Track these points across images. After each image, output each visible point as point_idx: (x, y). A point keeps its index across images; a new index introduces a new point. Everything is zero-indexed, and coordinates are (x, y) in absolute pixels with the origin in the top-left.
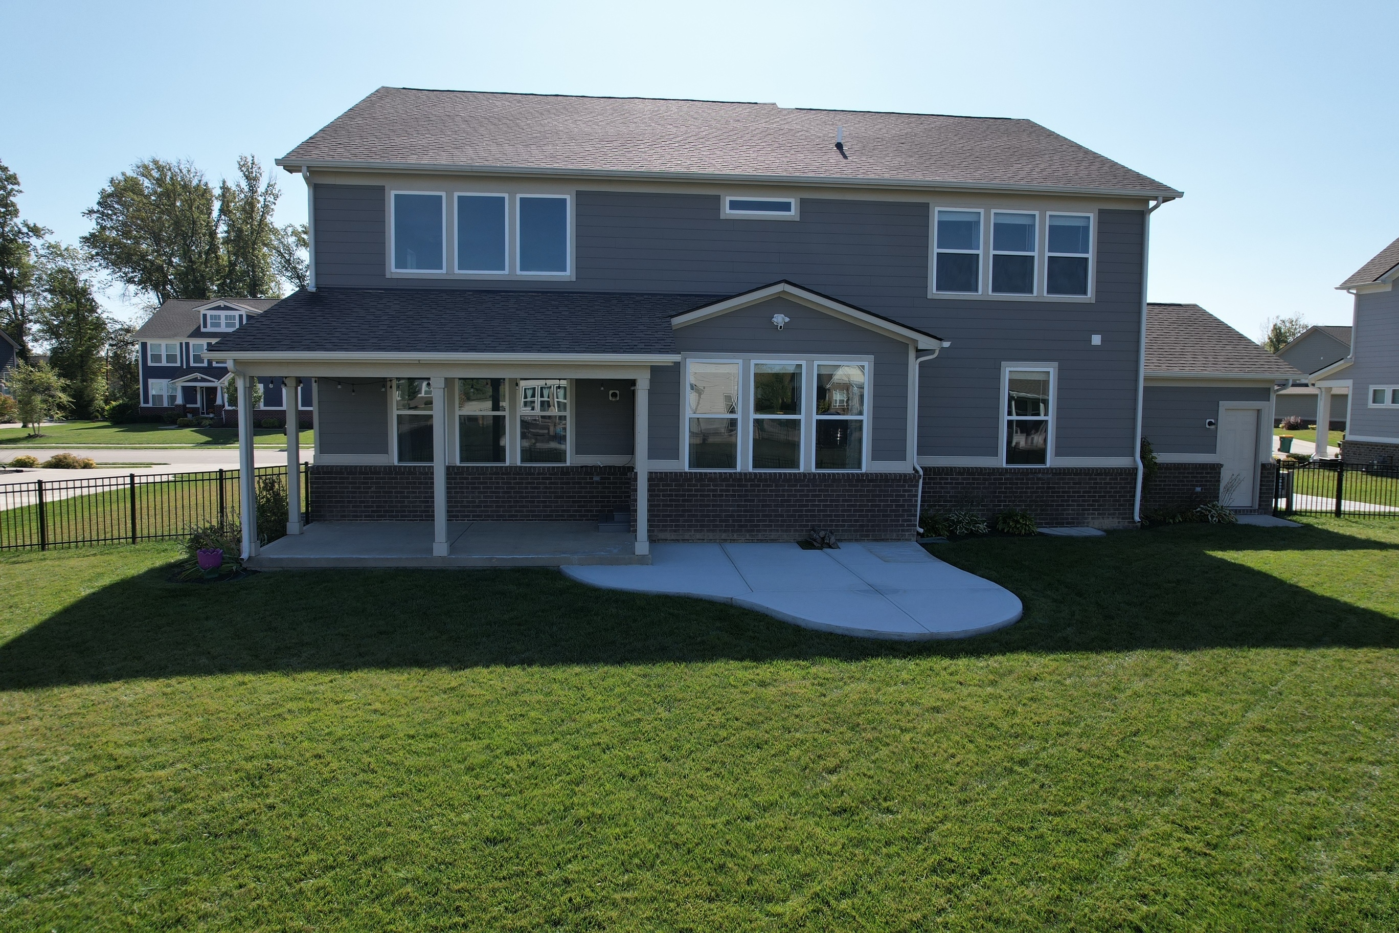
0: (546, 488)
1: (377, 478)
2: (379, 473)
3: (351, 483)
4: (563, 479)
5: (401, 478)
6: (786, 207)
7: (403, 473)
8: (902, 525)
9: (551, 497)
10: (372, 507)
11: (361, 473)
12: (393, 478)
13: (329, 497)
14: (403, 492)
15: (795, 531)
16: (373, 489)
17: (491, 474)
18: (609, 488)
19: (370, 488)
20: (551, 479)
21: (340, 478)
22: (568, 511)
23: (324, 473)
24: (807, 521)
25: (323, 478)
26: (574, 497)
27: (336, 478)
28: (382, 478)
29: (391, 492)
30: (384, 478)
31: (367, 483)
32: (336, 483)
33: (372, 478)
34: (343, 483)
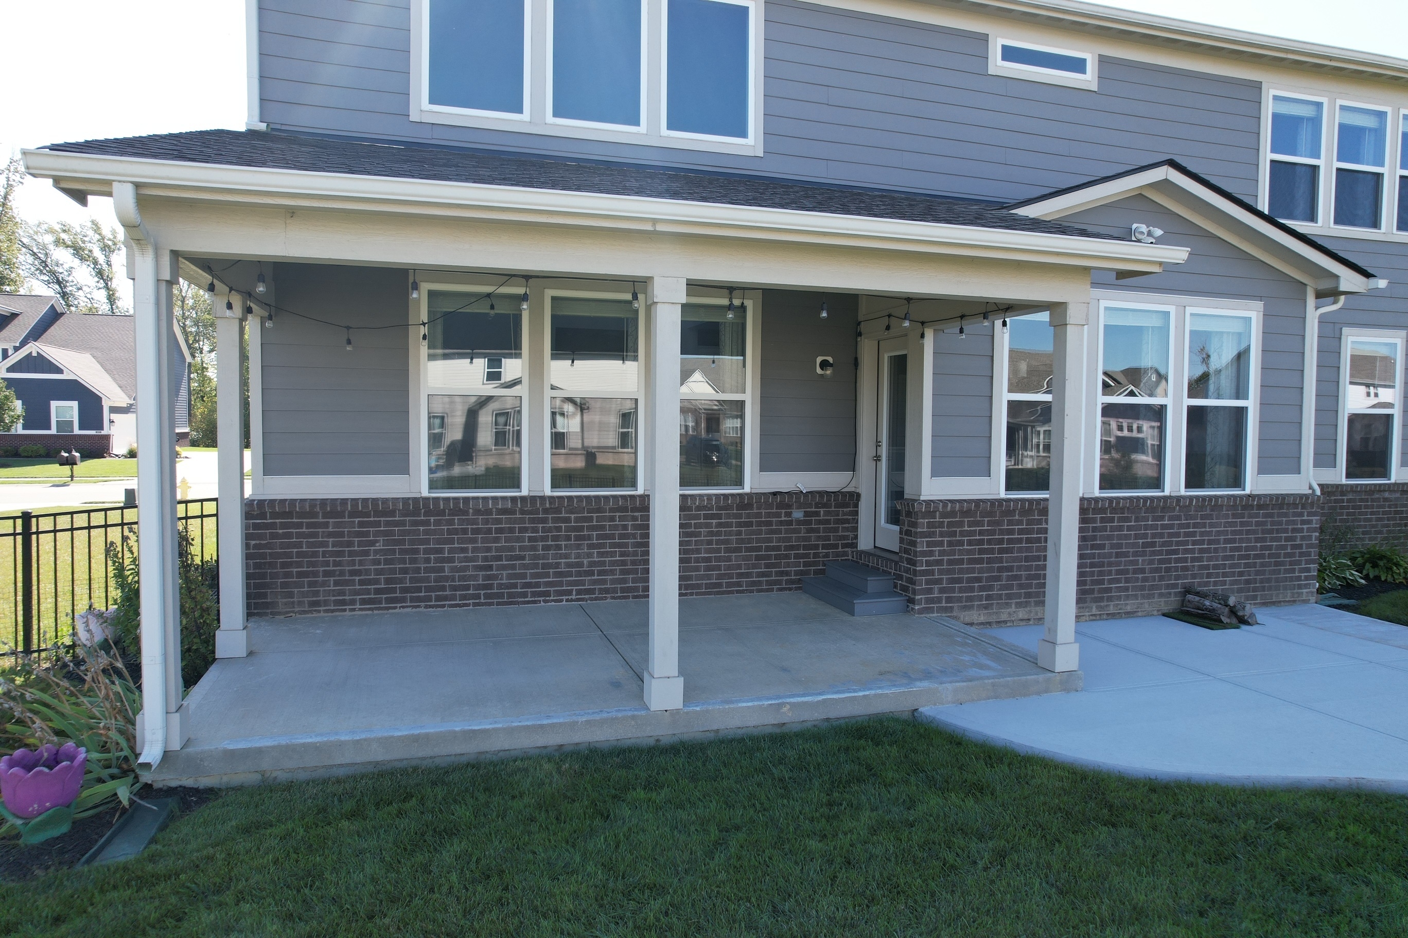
0: (711, 534)
1: (388, 524)
2: (392, 513)
3: (330, 535)
4: (740, 516)
5: (437, 523)
6: (1078, 65)
7: (442, 513)
8: (1299, 578)
9: (719, 551)
10: (377, 582)
11: (354, 514)
12: (423, 523)
13: (284, 565)
14: (441, 551)
15: (1161, 595)
16: (379, 546)
17: (611, 510)
18: (817, 531)
19: (373, 543)
20: (718, 516)
21: (309, 525)
22: (748, 575)
23: (275, 515)
24: (1178, 578)
25: (272, 526)
26: (759, 549)
27: (299, 525)
28: (397, 524)
29: (417, 551)
30: (402, 523)
31: (367, 534)
32: (299, 535)
33: (378, 524)
34: (315, 535)
